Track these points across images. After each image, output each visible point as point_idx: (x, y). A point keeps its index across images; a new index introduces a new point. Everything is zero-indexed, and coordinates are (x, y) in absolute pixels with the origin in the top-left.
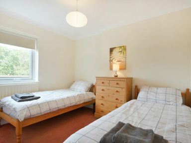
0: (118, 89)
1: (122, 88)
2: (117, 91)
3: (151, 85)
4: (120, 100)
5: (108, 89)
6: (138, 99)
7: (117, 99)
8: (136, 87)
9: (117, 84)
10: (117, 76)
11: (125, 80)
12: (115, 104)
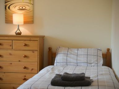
0: (27, 53)
1: (33, 51)
2: (25, 56)
3: (70, 47)
4: (30, 68)
5: (10, 54)
6: (55, 64)
7: (25, 68)
8: (50, 49)
9: (26, 45)
10: (20, 34)
11: (38, 39)
12: (22, 76)
